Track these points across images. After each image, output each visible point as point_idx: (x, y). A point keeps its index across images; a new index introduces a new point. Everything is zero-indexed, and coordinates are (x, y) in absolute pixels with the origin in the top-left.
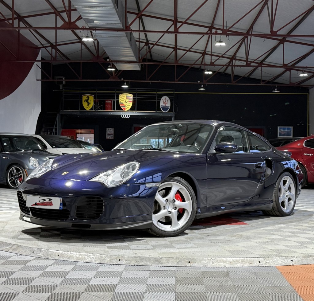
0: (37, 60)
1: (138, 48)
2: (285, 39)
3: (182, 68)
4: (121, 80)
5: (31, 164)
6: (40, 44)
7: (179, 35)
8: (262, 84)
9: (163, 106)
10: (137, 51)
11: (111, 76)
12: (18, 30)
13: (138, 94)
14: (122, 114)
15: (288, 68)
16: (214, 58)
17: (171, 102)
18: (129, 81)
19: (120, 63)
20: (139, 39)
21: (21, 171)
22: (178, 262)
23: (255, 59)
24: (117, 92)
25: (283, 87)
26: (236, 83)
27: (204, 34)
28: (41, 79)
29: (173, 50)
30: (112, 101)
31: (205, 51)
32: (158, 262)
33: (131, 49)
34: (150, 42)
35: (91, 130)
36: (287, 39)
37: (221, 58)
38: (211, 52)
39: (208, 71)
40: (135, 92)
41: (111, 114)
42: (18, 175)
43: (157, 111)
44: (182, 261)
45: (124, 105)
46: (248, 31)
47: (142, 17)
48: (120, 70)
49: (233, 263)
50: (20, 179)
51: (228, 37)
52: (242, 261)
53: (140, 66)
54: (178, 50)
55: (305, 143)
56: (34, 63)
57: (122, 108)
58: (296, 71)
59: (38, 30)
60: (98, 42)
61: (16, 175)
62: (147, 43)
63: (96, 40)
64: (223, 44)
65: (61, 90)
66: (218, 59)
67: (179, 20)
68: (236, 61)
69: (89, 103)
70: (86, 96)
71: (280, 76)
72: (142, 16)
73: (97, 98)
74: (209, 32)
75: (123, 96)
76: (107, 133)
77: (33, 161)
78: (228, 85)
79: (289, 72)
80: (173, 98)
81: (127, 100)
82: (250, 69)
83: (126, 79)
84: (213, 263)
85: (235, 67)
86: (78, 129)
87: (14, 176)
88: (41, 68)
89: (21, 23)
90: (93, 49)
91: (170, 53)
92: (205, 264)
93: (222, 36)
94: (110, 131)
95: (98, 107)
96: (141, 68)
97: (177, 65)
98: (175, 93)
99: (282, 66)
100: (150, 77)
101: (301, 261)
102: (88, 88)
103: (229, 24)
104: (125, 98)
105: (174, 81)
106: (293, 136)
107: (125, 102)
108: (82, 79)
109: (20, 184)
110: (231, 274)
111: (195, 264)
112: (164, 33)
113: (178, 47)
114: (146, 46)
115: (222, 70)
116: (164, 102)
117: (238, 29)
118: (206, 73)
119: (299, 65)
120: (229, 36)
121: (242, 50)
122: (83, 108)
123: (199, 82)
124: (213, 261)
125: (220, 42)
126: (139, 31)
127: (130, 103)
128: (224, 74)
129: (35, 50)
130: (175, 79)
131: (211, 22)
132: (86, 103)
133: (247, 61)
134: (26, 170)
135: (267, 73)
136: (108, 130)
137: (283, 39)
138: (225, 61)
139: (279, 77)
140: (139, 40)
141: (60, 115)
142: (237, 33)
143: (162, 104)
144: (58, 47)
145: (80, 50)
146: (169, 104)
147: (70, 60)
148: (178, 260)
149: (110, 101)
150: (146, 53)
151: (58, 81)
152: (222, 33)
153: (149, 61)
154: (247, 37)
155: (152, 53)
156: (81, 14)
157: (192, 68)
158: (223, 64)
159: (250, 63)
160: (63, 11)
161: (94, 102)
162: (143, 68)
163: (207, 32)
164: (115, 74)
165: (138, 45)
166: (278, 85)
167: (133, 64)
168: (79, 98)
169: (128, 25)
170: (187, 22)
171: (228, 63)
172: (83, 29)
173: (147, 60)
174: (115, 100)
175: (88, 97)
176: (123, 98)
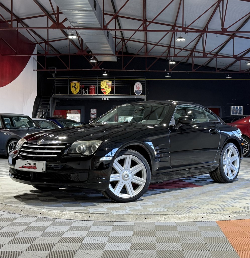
0: (33, 54)
1: (115, 43)
2: (234, 35)
3: (152, 59)
4: (102, 69)
6: (35, 41)
7: (148, 33)
8: (217, 72)
9: (136, 90)
10: (115, 46)
11: (93, 66)
12: (17, 30)
13: (116, 81)
14: (102, 97)
15: (238, 58)
16: (177, 51)
17: (143, 87)
18: (108, 70)
19: (100, 56)
20: (116, 35)
23: (211, 51)
24: (98, 79)
25: (234, 74)
26: (196, 71)
27: (168, 31)
28: (37, 69)
29: (143, 44)
30: (95, 86)
31: (170, 45)
32: (120, 218)
33: (108, 44)
34: (125, 38)
36: (236, 35)
37: (183, 51)
38: (174, 46)
39: (172, 61)
40: (114, 79)
41: (94, 97)
43: (131, 94)
45: (104, 90)
46: (204, 29)
48: (101, 62)
49: (181, 218)
51: (187, 33)
52: (189, 217)
53: (117, 58)
54: (148, 45)
56: (31, 56)
57: (103, 92)
58: (244, 61)
59: (35, 30)
60: (82, 40)
62: (123, 39)
63: (80, 37)
64: (183, 40)
65: (54, 78)
66: (180, 52)
67: (148, 20)
68: (195, 53)
69: (76, 89)
70: (74, 83)
72: (118, 18)
73: (83, 84)
74: (173, 30)
75: (104, 82)
76: (91, 113)
78: (189, 72)
79: (239, 62)
80: (144, 83)
81: (107, 86)
83: (106, 69)
85: (195, 58)
86: (67, 110)
88: (37, 60)
89: (19, 24)
90: (78, 44)
91: (142, 47)
93: (182, 33)
94: (94, 111)
95: (84, 92)
96: (118, 60)
97: (147, 57)
98: (146, 79)
99: (232, 56)
100: (125, 67)
102: (75, 76)
103: (187, 22)
105: (145, 70)
106: (244, 114)
108: (70, 69)
112: (136, 31)
113: (148, 42)
114: (122, 42)
115: (184, 61)
116: (137, 87)
117: (196, 27)
118: (171, 63)
119: (247, 56)
121: (200, 44)
122: (71, 93)
123: (165, 70)
125: (181, 38)
126: (115, 29)
127: (109, 88)
128: (186, 63)
130: (146, 68)
131: (174, 22)
132: (74, 88)
133: (204, 53)
135: (221, 63)
136: (92, 110)
138: (187, 53)
139: (231, 66)
141: (53, 98)
142: (196, 31)
143: (135, 88)
144: (50, 43)
145: (68, 45)
146: (141, 89)
147: (61, 53)
149: (93, 86)
150: (122, 46)
151: (51, 71)
152: (182, 30)
153: (125, 53)
154: (204, 34)
155: (127, 47)
156: (67, 16)
157: (160, 59)
158: (184, 56)
159: (206, 54)
160: (53, 14)
161: (81, 88)
162: (119, 59)
163: (171, 29)
164: (97, 64)
165: (115, 41)
166: (230, 72)
167: (111, 56)
168: (68, 85)
169: (105, 25)
170: (154, 21)
171: (189, 55)
172: (69, 28)
173: (123, 53)
174: (97, 86)
175: (75, 83)
176: (104, 84)
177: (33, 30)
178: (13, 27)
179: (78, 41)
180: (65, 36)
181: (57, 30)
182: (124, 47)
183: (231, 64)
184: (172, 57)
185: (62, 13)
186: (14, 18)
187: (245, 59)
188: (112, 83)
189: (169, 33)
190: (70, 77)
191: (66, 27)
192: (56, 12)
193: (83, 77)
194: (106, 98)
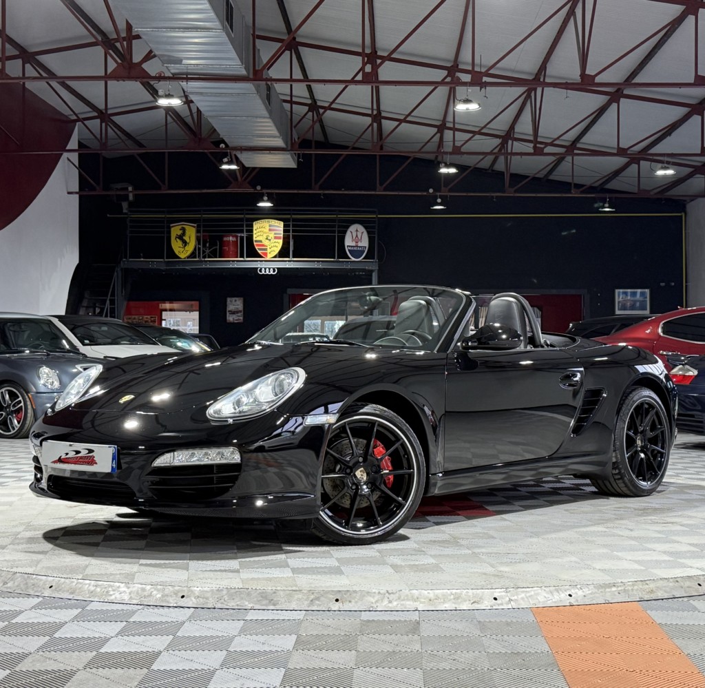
0: (67, 148)
1: (289, 116)
2: (621, 91)
3: (396, 160)
4: (256, 189)
5: (42, 382)
6: (71, 113)
7: (383, 88)
8: (574, 194)
9: (352, 246)
10: (288, 125)
11: (232, 180)
12: (22, 83)
13: (294, 220)
14: (258, 265)
15: (633, 156)
16: (462, 137)
17: (369, 237)
18: (273, 191)
19: (250, 153)
20: (291, 96)
21: (20, 398)
22: (312, 601)
23: (556, 137)
24: (247, 216)
25: (622, 200)
26: (516, 191)
27: (435, 84)
28: (77, 190)
29: (368, 120)
30: (237, 237)
31: (444, 121)
32: (267, 599)
34: (319, 103)
35: (191, 302)
36: (626, 92)
37: (477, 137)
38: (454, 123)
39: (447, 166)
40: (289, 216)
41: (236, 266)
42: (14, 406)
43: (338, 258)
44: (322, 599)
45: (263, 245)
46: (536, 76)
47: (298, 49)
48: (254, 169)
49: (435, 601)
50: (19, 415)
51: (483, 89)
52: (457, 598)
53: (296, 158)
54: (383, 121)
55: (663, 328)
56: (62, 154)
57: (259, 252)
58: (648, 163)
60: (198, 111)
61: (9, 406)
62: (314, 106)
64: (473, 107)
65: (125, 214)
66: (470, 139)
67: (379, 53)
68: (514, 142)
69: (185, 243)
70: (180, 227)
71: (617, 176)
73: (204, 231)
74: (448, 79)
75: (261, 225)
76: (228, 309)
77: (47, 374)
78: (497, 197)
79: (637, 166)
80: (373, 227)
81: (272, 235)
82: (543, 162)
83: (267, 188)
84: (390, 602)
85: (513, 157)
86: (164, 300)
87: (6, 408)
88: (77, 166)
89: (28, 66)
91: (364, 130)
92: (372, 603)
93: (470, 89)
94: (235, 305)
95: (208, 251)
96: (299, 163)
97: (380, 156)
98: (379, 216)
99: (615, 151)
100: (319, 184)
101: (591, 596)
102: (184, 208)
104: (267, 230)
105: (375, 190)
107: (267, 239)
108: (169, 189)
109: (19, 426)
110: (423, 626)
111: (350, 604)
112: (347, 84)
113: (383, 114)
114: (310, 113)
115: (484, 164)
116: (354, 238)
117: (513, 71)
118: (444, 170)
119: (658, 149)
120: (487, 88)
121: (527, 116)
122: (172, 254)
123: (431, 191)
124: (391, 599)
125: (467, 101)
126: (291, 80)
127: (276, 240)
128: (490, 171)
129: (64, 126)
130: (378, 185)
131: (452, 56)
132: (180, 243)
133: (535, 141)
134: (32, 395)
135: (585, 169)
136: (231, 301)
137: (617, 91)
138: (489, 144)
139: (615, 178)
140: (291, 99)
141: (122, 269)
142: (510, 82)
143: (349, 242)
144: (115, 118)
145: (164, 124)
146: (365, 243)
147: (144, 147)
148: (312, 597)
149: (233, 237)
150: (311, 125)
151: (117, 195)
152: (470, 80)
153: (320, 145)
154: (535, 90)
155: (325, 127)
156: (152, 46)
157: (416, 159)
158: (484, 151)
159: (542, 146)
161: (198, 239)
162: (303, 162)
163: (445, 78)
164: (243, 176)
165: (289, 110)
166: (612, 195)
167: (279, 154)
168: (163, 232)
169: (259, 67)
170: (393, 56)
171: (498, 149)
172: (160, 78)
173: (313, 143)
174: (245, 235)
175: (183, 228)
176: (262, 229)
177: (68, 83)
179: (189, 113)
180: (153, 99)
181: (127, 82)
182: (317, 126)
183: (616, 173)
184: (446, 153)
185: (139, 37)
187: (652, 157)
188: (284, 227)
189: (439, 88)
190: (169, 213)
191: (153, 74)
192: (123, 35)
193: (204, 211)
194: (267, 269)
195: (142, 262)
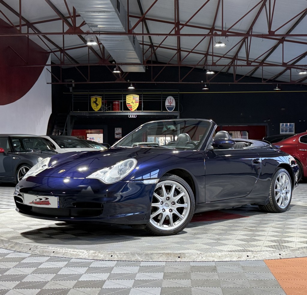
0: (46, 64)
1: (142, 50)
2: (284, 39)
3: (186, 69)
4: (127, 81)
6: (49, 49)
7: (181, 37)
8: (263, 83)
9: (168, 106)
10: (142, 54)
11: (117, 78)
12: (27, 36)
13: (144, 94)
14: (128, 114)
15: (288, 66)
16: (216, 59)
17: (176, 102)
18: (135, 82)
19: (125, 66)
20: (143, 41)
23: (256, 59)
24: (123, 93)
25: (284, 85)
26: (238, 82)
27: (205, 35)
28: (51, 82)
29: (176, 52)
30: (119, 102)
31: (208, 52)
33: (134, 52)
34: (154, 45)
35: (100, 130)
36: (286, 39)
37: (222, 59)
38: (213, 53)
39: (210, 71)
40: (141, 93)
41: (119, 114)
43: (163, 111)
45: (130, 105)
46: (248, 32)
48: (126, 73)
51: (227, 38)
53: (145, 68)
54: (181, 52)
56: (44, 67)
57: (129, 108)
58: (296, 69)
59: (48, 36)
60: (103, 47)
62: (152, 46)
63: (101, 44)
64: (223, 45)
65: (71, 92)
66: (219, 59)
67: (181, 23)
68: (238, 61)
69: (97, 105)
72: (147, 21)
73: (105, 100)
75: (129, 97)
76: (115, 133)
78: (230, 84)
79: (290, 70)
80: (177, 98)
81: (134, 101)
82: (252, 68)
83: (132, 81)
85: (237, 67)
86: (88, 129)
88: (51, 71)
89: (30, 29)
90: (99, 52)
91: (174, 55)
93: (221, 38)
94: (118, 131)
95: (106, 108)
96: (146, 70)
97: (180, 66)
98: (180, 93)
99: (282, 64)
100: (154, 79)
102: (96, 90)
103: (227, 25)
104: (132, 99)
105: (178, 81)
106: (296, 133)
107: (132, 103)
108: (90, 81)
112: (167, 35)
113: (181, 49)
114: (150, 49)
115: (225, 70)
116: (169, 102)
117: (238, 30)
118: (208, 73)
119: (299, 63)
121: (243, 49)
122: (92, 109)
123: (202, 82)
125: (220, 43)
126: (143, 34)
127: (136, 103)
128: (227, 73)
129: (45, 55)
130: (180, 79)
131: (212, 24)
132: (95, 105)
133: (247, 60)
135: (268, 72)
136: (117, 129)
138: (227, 61)
139: (280, 76)
140: (143, 43)
141: (70, 116)
142: (237, 34)
143: (167, 104)
144: (66, 51)
145: (88, 53)
146: (174, 104)
147: (79, 63)
149: (117, 102)
150: (151, 54)
151: (68, 84)
152: (221, 34)
153: (154, 62)
154: (247, 38)
155: (156, 55)
156: (85, 19)
157: (195, 68)
158: (224, 64)
159: (250, 62)
160: (69, 17)
161: (103, 103)
162: (148, 69)
163: (209, 33)
164: (122, 75)
165: (142, 48)
166: (279, 83)
167: (138, 66)
168: (88, 100)
169: (130, 29)
170: (188, 24)
171: (230, 64)
172: (88, 33)
173: (152, 62)
174: (122, 101)
175: (96, 98)
176: (130, 99)
177: (46, 35)
178: (22, 32)
179: (99, 49)
180: (84, 43)
181: (73, 35)
182: (153, 55)
183: (281, 74)
184: (209, 65)
185: (79, 16)
186: (23, 22)
187: (297, 67)
188: (139, 97)
190: (90, 91)
191: (85, 32)
192: (72, 15)
193: (105, 91)
194: (132, 116)
195: (79, 113)
